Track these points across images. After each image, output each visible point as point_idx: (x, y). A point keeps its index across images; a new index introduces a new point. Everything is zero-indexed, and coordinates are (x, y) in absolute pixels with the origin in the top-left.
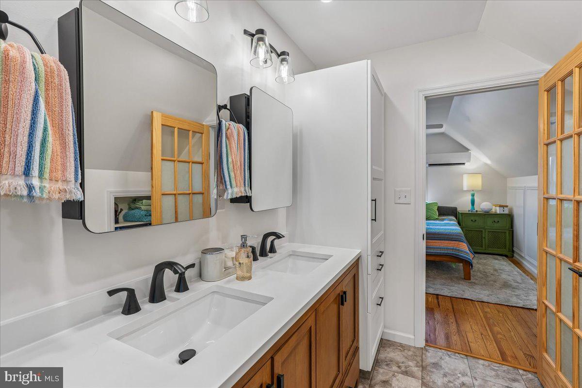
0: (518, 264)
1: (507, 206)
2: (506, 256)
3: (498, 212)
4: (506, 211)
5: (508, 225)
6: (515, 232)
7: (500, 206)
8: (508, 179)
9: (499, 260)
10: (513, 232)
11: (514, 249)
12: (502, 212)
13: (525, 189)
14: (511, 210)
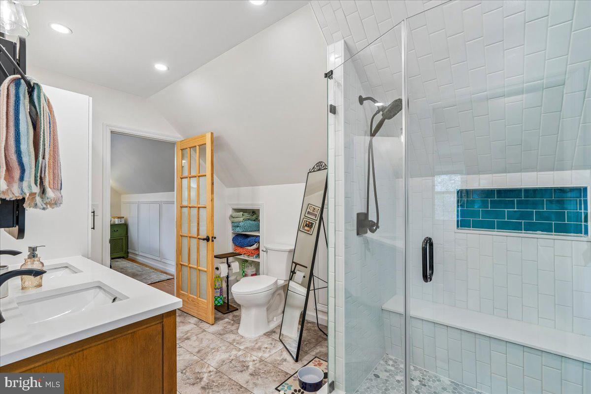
0: (133, 261)
1: (123, 217)
2: (123, 258)
3: (117, 223)
4: (123, 222)
5: (125, 232)
6: (129, 238)
7: (118, 218)
8: (122, 196)
9: (120, 262)
10: (128, 237)
11: (129, 251)
12: (120, 223)
13: (139, 204)
14: (126, 221)
